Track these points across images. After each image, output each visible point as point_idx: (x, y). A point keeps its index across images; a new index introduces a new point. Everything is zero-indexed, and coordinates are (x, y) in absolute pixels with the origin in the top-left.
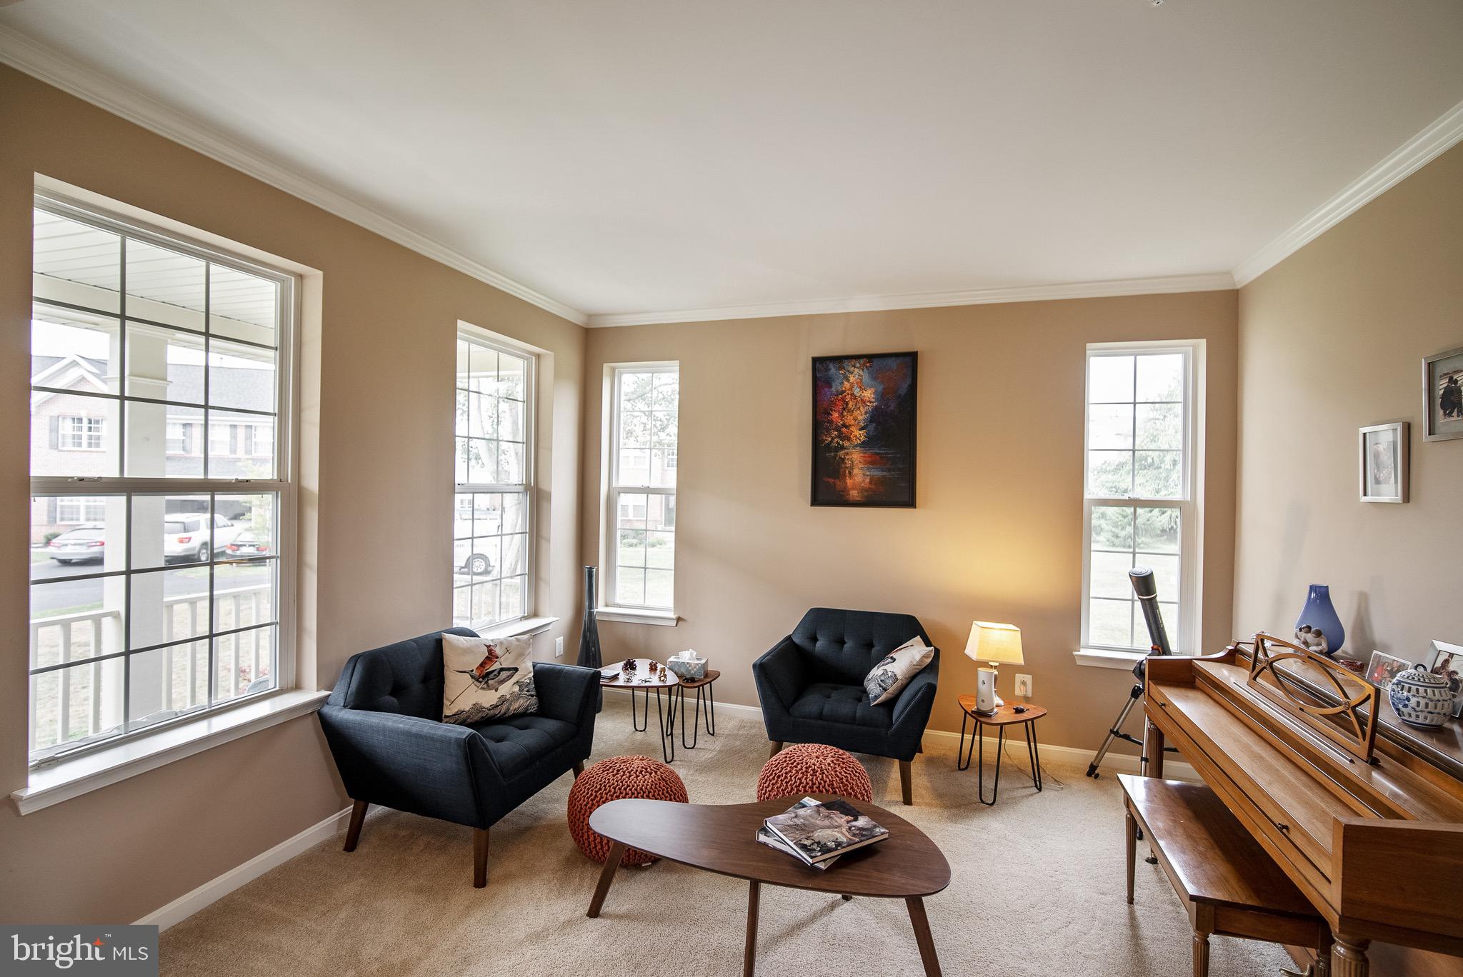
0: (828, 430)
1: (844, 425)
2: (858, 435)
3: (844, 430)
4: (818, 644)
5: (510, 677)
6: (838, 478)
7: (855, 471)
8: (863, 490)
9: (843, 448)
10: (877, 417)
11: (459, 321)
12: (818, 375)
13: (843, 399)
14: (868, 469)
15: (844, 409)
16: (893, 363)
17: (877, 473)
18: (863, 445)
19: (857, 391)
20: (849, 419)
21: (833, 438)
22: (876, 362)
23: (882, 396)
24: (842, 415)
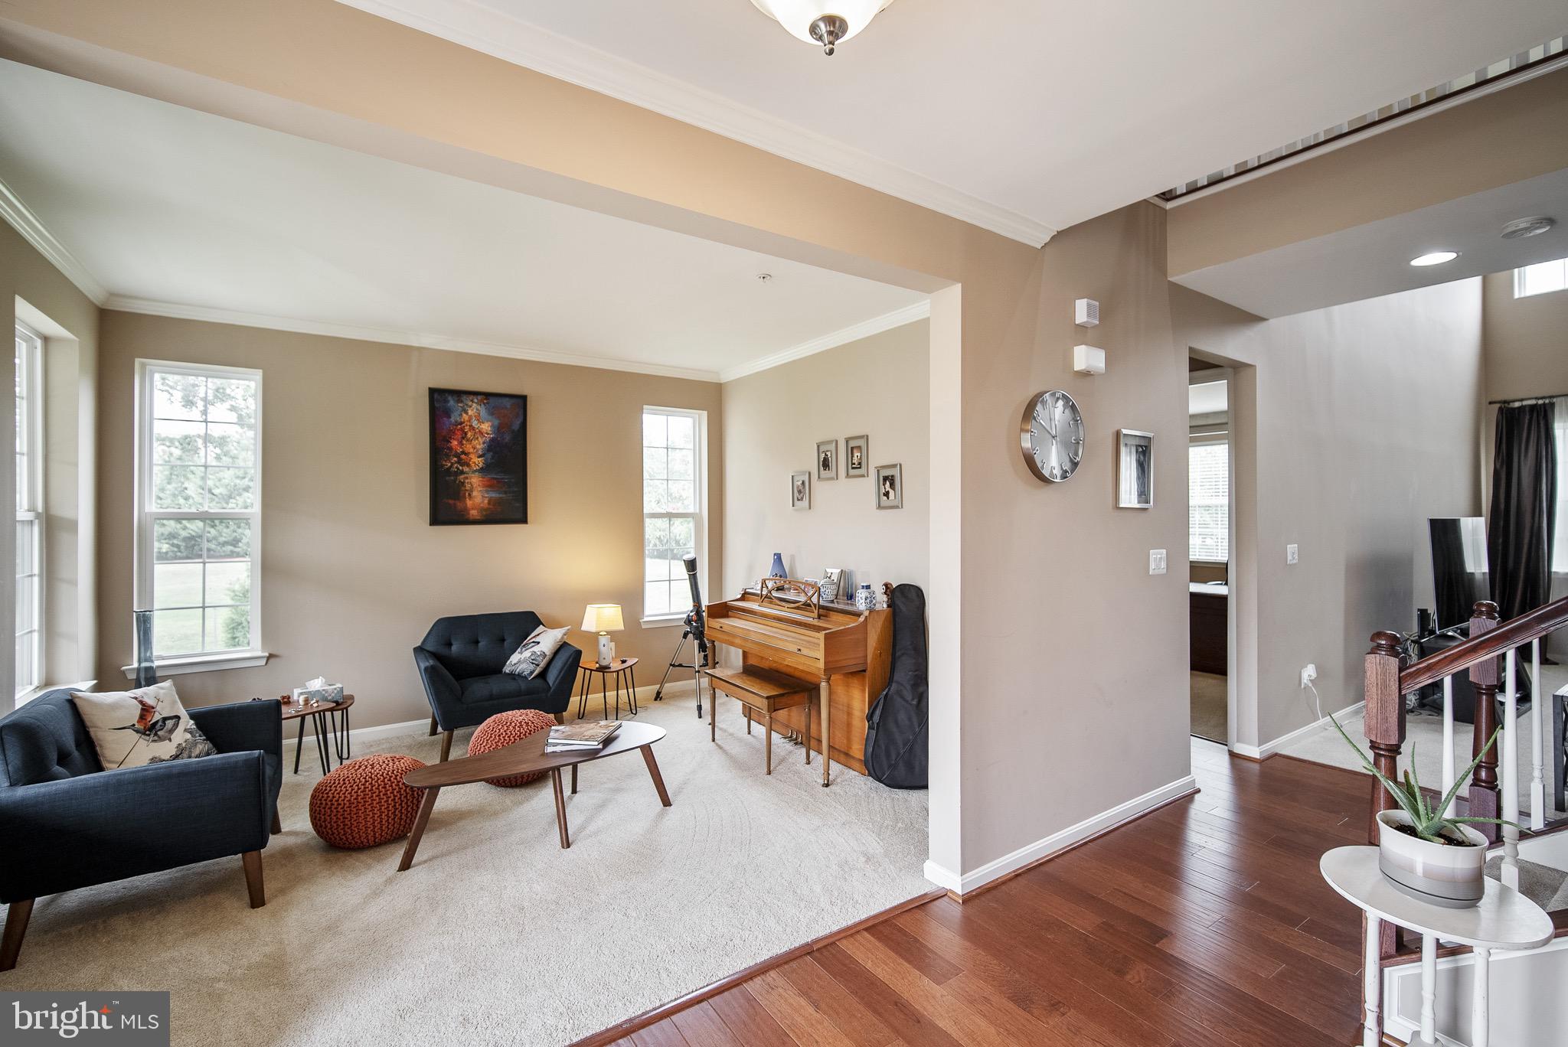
0: (448, 456)
1: (463, 452)
2: (477, 462)
3: (463, 456)
6: (458, 499)
7: (475, 493)
8: (482, 510)
9: (462, 472)
10: (494, 447)
12: (437, 405)
13: (462, 430)
14: (487, 491)
15: (463, 438)
16: (507, 403)
17: (494, 495)
18: (482, 470)
19: (475, 423)
20: (468, 448)
21: (452, 464)
22: (492, 400)
23: (499, 430)
24: (461, 444)
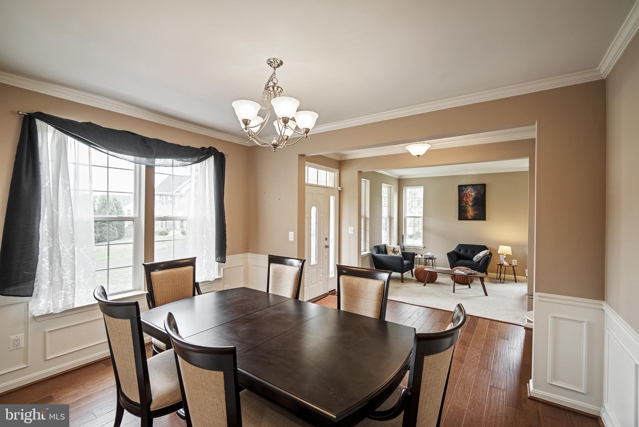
0: (463, 202)
1: (467, 201)
2: (470, 203)
3: (467, 202)
4: (461, 252)
5: (398, 253)
6: (465, 213)
7: (470, 212)
8: (472, 216)
9: (466, 206)
10: (475, 199)
11: (383, 184)
12: (460, 189)
13: (466, 195)
14: (473, 212)
15: (467, 197)
16: (479, 187)
17: (475, 212)
18: (472, 206)
19: (470, 193)
20: (468, 200)
21: (464, 204)
22: (475, 187)
23: (477, 194)
24: (466, 199)
